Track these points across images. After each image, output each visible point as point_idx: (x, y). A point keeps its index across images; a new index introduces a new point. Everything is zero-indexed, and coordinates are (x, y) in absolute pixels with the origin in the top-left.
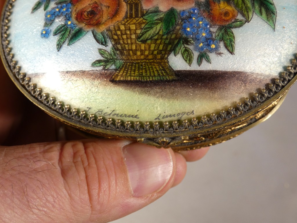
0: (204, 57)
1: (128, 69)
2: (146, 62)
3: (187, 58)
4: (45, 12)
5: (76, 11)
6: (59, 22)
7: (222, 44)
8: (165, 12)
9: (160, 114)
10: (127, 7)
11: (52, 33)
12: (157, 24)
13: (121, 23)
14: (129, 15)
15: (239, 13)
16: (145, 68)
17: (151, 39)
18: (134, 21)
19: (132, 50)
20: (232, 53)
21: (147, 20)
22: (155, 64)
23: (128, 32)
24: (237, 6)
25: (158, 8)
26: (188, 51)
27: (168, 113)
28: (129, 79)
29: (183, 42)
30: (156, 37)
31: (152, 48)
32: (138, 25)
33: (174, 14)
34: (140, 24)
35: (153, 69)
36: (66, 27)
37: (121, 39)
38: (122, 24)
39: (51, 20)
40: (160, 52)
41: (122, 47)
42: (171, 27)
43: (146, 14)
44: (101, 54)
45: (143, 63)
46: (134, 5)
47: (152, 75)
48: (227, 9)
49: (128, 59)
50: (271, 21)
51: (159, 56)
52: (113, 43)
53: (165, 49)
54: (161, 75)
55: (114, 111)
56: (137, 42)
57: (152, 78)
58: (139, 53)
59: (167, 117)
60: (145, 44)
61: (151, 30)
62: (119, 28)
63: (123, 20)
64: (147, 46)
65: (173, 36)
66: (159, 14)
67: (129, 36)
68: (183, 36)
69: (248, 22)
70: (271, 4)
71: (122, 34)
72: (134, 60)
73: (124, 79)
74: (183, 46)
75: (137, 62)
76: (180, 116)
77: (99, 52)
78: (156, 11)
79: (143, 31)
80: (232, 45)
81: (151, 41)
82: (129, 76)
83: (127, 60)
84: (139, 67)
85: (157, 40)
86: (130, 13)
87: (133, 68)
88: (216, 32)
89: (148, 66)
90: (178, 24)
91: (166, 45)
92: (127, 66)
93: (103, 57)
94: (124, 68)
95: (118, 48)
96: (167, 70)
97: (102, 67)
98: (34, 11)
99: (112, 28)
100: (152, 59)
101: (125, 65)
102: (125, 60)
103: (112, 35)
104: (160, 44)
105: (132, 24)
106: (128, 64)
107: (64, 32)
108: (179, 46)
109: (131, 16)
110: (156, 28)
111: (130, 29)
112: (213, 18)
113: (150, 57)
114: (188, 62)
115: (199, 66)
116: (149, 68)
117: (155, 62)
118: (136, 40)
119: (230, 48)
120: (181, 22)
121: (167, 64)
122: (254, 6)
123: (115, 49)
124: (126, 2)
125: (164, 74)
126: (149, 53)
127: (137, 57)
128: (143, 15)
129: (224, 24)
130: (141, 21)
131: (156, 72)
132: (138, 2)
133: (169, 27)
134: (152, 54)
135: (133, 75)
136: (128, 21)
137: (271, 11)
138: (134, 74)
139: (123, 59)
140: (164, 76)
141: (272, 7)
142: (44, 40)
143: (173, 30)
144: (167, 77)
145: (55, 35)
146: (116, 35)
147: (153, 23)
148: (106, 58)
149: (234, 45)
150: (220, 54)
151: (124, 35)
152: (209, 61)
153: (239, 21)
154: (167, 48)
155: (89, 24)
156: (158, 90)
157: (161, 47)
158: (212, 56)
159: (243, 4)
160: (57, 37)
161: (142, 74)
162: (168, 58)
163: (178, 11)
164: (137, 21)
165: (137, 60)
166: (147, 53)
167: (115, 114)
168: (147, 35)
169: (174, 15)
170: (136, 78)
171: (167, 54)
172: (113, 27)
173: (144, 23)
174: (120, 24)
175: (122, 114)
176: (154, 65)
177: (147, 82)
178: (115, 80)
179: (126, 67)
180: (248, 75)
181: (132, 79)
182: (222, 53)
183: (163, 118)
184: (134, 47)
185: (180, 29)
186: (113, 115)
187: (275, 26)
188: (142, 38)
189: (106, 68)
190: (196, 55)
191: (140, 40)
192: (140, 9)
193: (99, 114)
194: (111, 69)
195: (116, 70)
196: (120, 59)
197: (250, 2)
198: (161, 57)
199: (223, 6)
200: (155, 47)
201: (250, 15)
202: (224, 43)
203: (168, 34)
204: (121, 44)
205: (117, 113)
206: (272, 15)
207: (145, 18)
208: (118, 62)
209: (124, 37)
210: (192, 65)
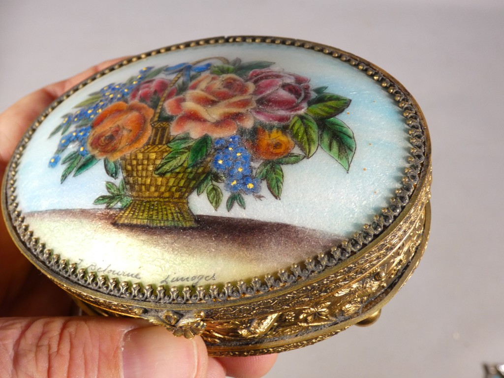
0: (237, 199)
1: (136, 209)
2: (159, 201)
3: (213, 199)
4: (62, 136)
5: (93, 135)
6: (72, 148)
7: (264, 185)
8: (196, 139)
9: (169, 276)
10: (152, 131)
11: (61, 162)
12: (183, 153)
13: (140, 151)
14: (151, 141)
15: (296, 146)
16: (156, 208)
17: (171, 171)
18: (156, 149)
19: (145, 184)
20: (277, 197)
21: (171, 148)
22: (171, 205)
23: (146, 162)
24: (295, 136)
25: (189, 134)
26: (216, 190)
27: (179, 275)
28: (135, 222)
29: (211, 177)
30: (177, 170)
31: (171, 184)
32: (159, 153)
34: (163, 152)
35: (166, 211)
36: (77, 154)
37: (135, 170)
38: (141, 153)
39: (64, 146)
40: (179, 189)
41: (134, 181)
42: (199, 158)
43: (173, 140)
44: (108, 188)
45: (156, 203)
46: (160, 130)
47: (165, 218)
48: (279, 140)
50: (344, 159)
51: (177, 195)
52: (125, 175)
53: (186, 186)
54: (176, 219)
55: (110, 265)
56: (154, 175)
57: (164, 223)
58: (153, 189)
59: (177, 280)
60: (163, 178)
61: (174, 160)
62: (136, 156)
63: (143, 147)
64: (165, 181)
65: (200, 170)
66: (188, 141)
67: (145, 167)
68: (213, 170)
69: (308, 158)
70: (350, 137)
71: (138, 164)
72: (145, 198)
73: (129, 222)
74: (210, 183)
75: (148, 200)
76: (196, 281)
77: (107, 186)
78: (186, 138)
79: (164, 161)
80: (278, 186)
81: (171, 175)
82: (135, 218)
83: (137, 197)
84: (149, 207)
85: (178, 173)
86: (153, 139)
87: (142, 208)
88: (258, 168)
89: (161, 206)
90: (209, 154)
91: (188, 180)
92: (136, 205)
93: (109, 192)
94: (130, 208)
95: (129, 182)
96: (185, 214)
97: (105, 205)
98: (51, 136)
100: (167, 198)
101: (133, 203)
102: (134, 197)
103: (126, 165)
104: (182, 178)
105: (153, 152)
106: (137, 202)
107: (74, 160)
108: (205, 183)
109: (154, 143)
110: (181, 158)
111: (148, 159)
112: (256, 150)
113: (167, 195)
114: (214, 204)
115: (229, 211)
116: (162, 209)
117: (170, 202)
118: (152, 172)
119: (276, 191)
120: (214, 152)
121: (186, 206)
122: (321, 138)
123: (125, 182)
124: (152, 126)
125: (181, 219)
126: (165, 190)
127: (149, 194)
128: (168, 142)
129: (270, 158)
130: (164, 149)
131: (170, 216)
132: (167, 126)
133: (197, 157)
134: (169, 191)
135: (141, 217)
136: (148, 148)
137: (347, 146)
139: (132, 196)
141: (349, 140)
142: (50, 169)
143: (202, 163)
144: (184, 224)
145: (63, 164)
146: (131, 165)
147: (177, 152)
148: (112, 193)
149: (281, 186)
150: (260, 197)
151: (140, 165)
152: (243, 205)
153: (293, 156)
154: (189, 185)
155: (103, 151)
156: (170, 241)
157: (182, 184)
158: (249, 199)
159: (305, 135)
160: (65, 167)
161: (152, 217)
162: (189, 197)
163: (213, 138)
164: (159, 148)
165: (149, 197)
166: (163, 189)
167: (111, 271)
168: (166, 167)
169: (207, 143)
170: (143, 222)
171: (187, 192)
172: (129, 155)
173: (166, 151)
174: (138, 151)
175: (119, 272)
176: (169, 206)
177: (156, 228)
178: (117, 223)
179: (134, 206)
180: (298, 231)
181: (139, 223)
182: (263, 197)
183: (172, 281)
184: (148, 181)
185: (210, 161)
186: (108, 272)
187: (349, 166)
188: (160, 171)
189: (110, 207)
190: (226, 195)
191: (157, 173)
192: (166, 135)
193: (92, 269)
194: (115, 208)
195: (121, 209)
196: (128, 196)
197: (317, 132)
198: (180, 195)
199: (277, 136)
200: (174, 183)
201: (313, 149)
202: (267, 183)
203: (193, 166)
204: (134, 177)
205: (113, 270)
206: (348, 151)
207: (170, 146)
208: (125, 199)
209: (140, 168)
210: (219, 209)
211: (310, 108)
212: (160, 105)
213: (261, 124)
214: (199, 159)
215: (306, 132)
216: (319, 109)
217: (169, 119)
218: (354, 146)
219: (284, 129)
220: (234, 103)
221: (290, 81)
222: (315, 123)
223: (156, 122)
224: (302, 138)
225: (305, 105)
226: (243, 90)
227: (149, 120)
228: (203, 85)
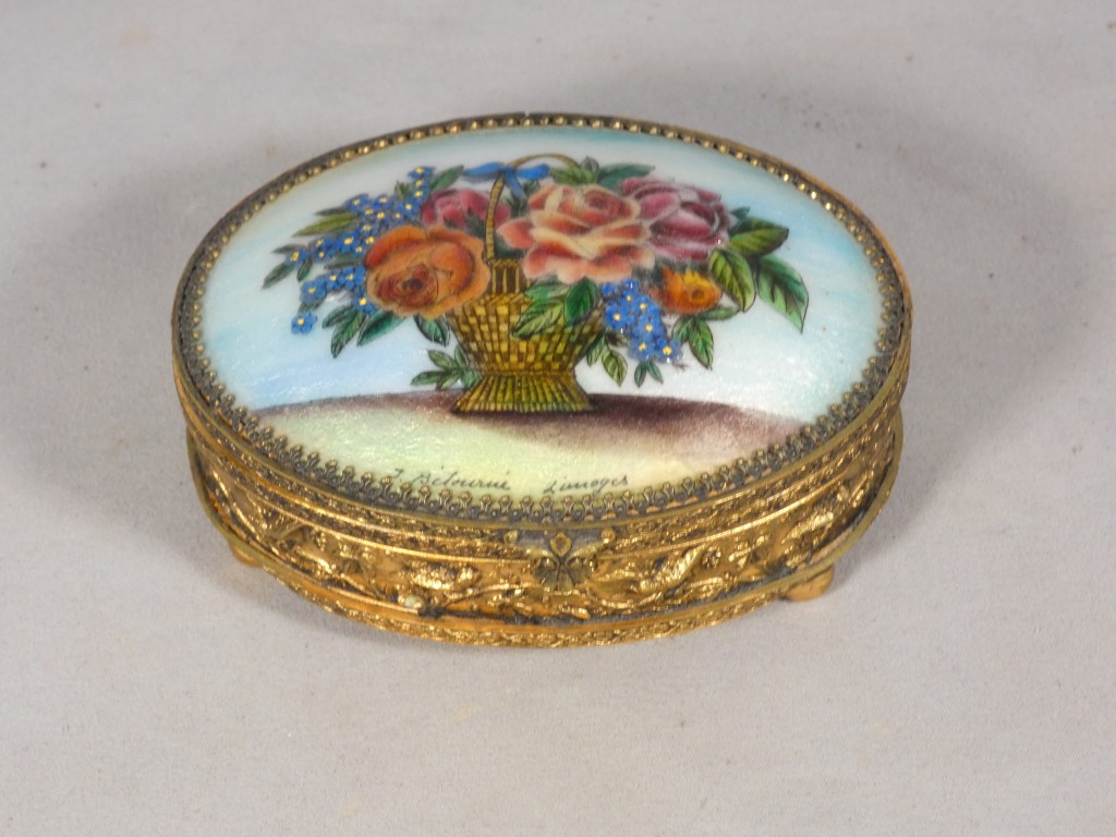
0: (649, 370)
1: (490, 389)
2: (529, 376)
3: (613, 371)
4: (302, 283)
5: (376, 279)
7: (686, 348)
8: (570, 285)
9: (555, 482)
10: (492, 274)
11: (320, 323)
12: (553, 305)
13: (479, 303)
14: (494, 288)
15: (724, 295)
16: (526, 386)
17: (541, 331)
18: (506, 299)
19: (500, 352)
20: (707, 365)
21: (532, 298)
22: (548, 380)
23: (493, 320)
24: (720, 280)
25: (556, 277)
26: (616, 358)
27: (572, 479)
28: (492, 408)
29: (606, 339)
30: (550, 330)
31: (543, 348)
32: (513, 306)
33: (588, 289)
34: (518, 305)
35: (542, 389)
36: (353, 310)
37: (478, 331)
38: (481, 305)
39: (317, 298)
40: (557, 358)
41: (478, 347)
43: (532, 285)
44: (434, 361)
45: (523, 378)
46: (505, 271)
47: (541, 398)
48: (698, 285)
49: (492, 370)
50: (794, 313)
51: (556, 366)
52: (461, 339)
53: (569, 353)
54: (560, 400)
55: (456, 473)
56: (512, 338)
57: (541, 406)
58: (514, 358)
59: (569, 487)
60: (528, 342)
61: (541, 316)
62: (473, 310)
63: (483, 296)
64: (532, 347)
65: (586, 330)
66: (558, 287)
67: (494, 327)
68: (607, 329)
69: (744, 312)
70: (796, 282)
71: (480, 323)
72: (505, 371)
73: (482, 408)
74: (605, 348)
75: (510, 374)
76: (598, 487)
77: (430, 357)
78: (553, 283)
79: (524, 318)
80: (706, 351)
81: (541, 337)
82: (492, 401)
83: (489, 371)
84: (514, 385)
85: (551, 335)
86: (497, 285)
87: (502, 387)
88: (675, 325)
89: (533, 382)
90: (596, 307)
91: (571, 345)
92: (489, 382)
93: (437, 365)
94: (481, 387)
95: (470, 349)
96: (573, 393)
97: (434, 384)
98: (270, 283)
99: (459, 312)
100: (540, 370)
101: (485, 380)
102: (484, 371)
103: (458, 325)
104: (560, 341)
105: (502, 305)
106: (492, 378)
107: (350, 320)
108: (598, 347)
109: (499, 291)
110: (552, 313)
111: (496, 315)
112: (668, 299)
113: (538, 366)
114: (615, 377)
115: (639, 387)
116: (535, 387)
117: (548, 376)
118: (508, 334)
119: (704, 356)
120: (603, 303)
121: (573, 381)
122: (758, 284)
123: (465, 351)
124: (488, 265)
125: (567, 399)
126: (535, 359)
127: (510, 366)
128: (524, 289)
129: (691, 311)
130: (520, 299)
131: (549, 398)
132: (515, 265)
133: (577, 310)
134: (543, 360)
135: (502, 400)
136: (492, 299)
137: (797, 296)
138: (503, 398)
139: (480, 370)
140: (565, 402)
141: (799, 289)
142: (299, 338)
143: (587, 318)
144: (573, 406)
145: (326, 327)
146: (467, 324)
147: (545, 304)
148: (444, 367)
149: (712, 351)
150: (682, 367)
151: (484, 324)
152: (658, 378)
153: (723, 309)
154: (572, 351)
155: (408, 304)
156: (555, 432)
157: (561, 348)
159: (734, 279)
161: (520, 399)
162: (576, 368)
163: (597, 284)
164: (511, 299)
165: (511, 371)
166: (531, 358)
167: (458, 481)
168: (530, 327)
169: (590, 291)
170: (507, 406)
171: (572, 361)
172: (460, 309)
173: (525, 303)
174: (475, 304)
175: (474, 481)
176: (545, 382)
177: (530, 414)
178: (462, 409)
179: (487, 383)
180: (741, 414)
181: (499, 409)
182: (687, 366)
183: (561, 489)
184: (504, 348)
185: (600, 316)
186: (453, 484)
187: (803, 324)
188: (521, 331)
189: (443, 387)
190: (631, 366)
191: (517, 334)
192: (517, 278)
193: (422, 482)
194: (453, 389)
195: (465, 390)
196: (475, 370)
197: (750, 275)
198: (560, 367)
199: (691, 279)
200: (548, 348)
201: (749, 300)
202: (691, 346)
203: (575, 324)
204: (478, 341)
205: (461, 479)
206: (799, 303)
207: (529, 295)
208: (469, 374)
209: (485, 328)
210: (624, 384)
211: (733, 239)
212: (490, 233)
213: (666, 262)
214: (582, 313)
215: (735, 274)
216: (748, 240)
217: (516, 255)
218: (805, 295)
219: (703, 271)
220: (617, 230)
221: (692, 197)
222: (745, 262)
223: (492, 258)
224: (732, 284)
225: (724, 234)
226: (623, 211)
227: (478, 257)
228: (553, 201)
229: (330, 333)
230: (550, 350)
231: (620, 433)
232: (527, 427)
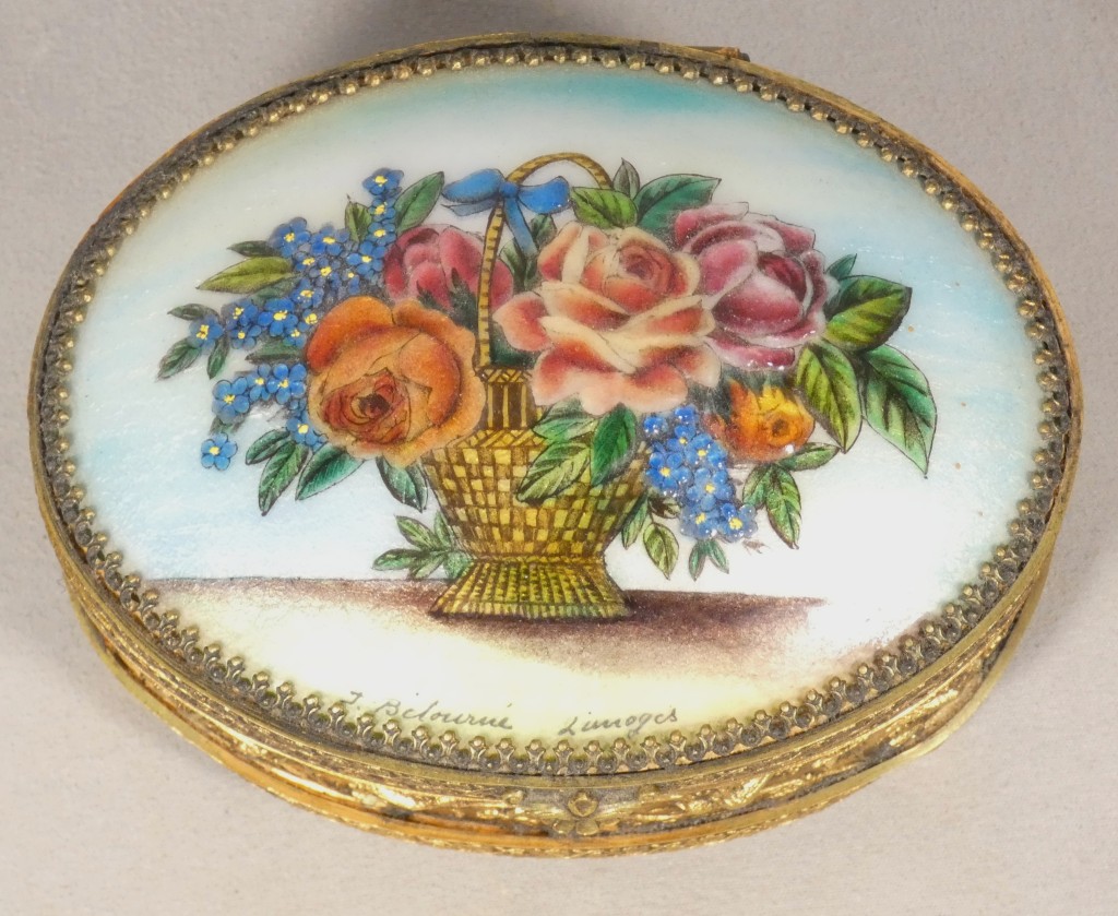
0: (709, 553)
1: (486, 581)
2: (540, 563)
3: (659, 556)
4: (214, 381)
5: (322, 390)
6: (262, 422)
7: (762, 517)
8: (599, 417)
9: (576, 719)
10: (487, 394)
11: (240, 457)
12: (577, 450)
13: (469, 443)
14: (490, 419)
15: (817, 425)
16: (535, 578)
17: (557, 493)
18: (508, 439)
19: (498, 525)
20: (790, 544)
21: (545, 438)
22: (568, 571)
23: (488, 472)
24: (811, 401)
25: (578, 402)
26: (663, 535)
27: (599, 715)
28: (488, 610)
29: (649, 507)
30: (569, 492)
31: (559, 523)
32: (518, 451)
33: (624, 423)
34: (525, 448)
35: (558, 584)
36: (289, 439)
37: (468, 490)
38: (472, 448)
39: (237, 413)
40: (581, 536)
41: (468, 516)
42: (615, 463)
43: (544, 417)
44: (405, 533)
45: (532, 566)
46: (506, 390)
47: (557, 598)
48: (782, 413)
49: (487, 552)
50: (916, 446)
51: (578, 548)
52: (444, 501)
53: (596, 528)
54: (583, 601)
55: (436, 703)
56: (516, 503)
57: (557, 609)
58: (518, 535)
59: (596, 726)
60: (539, 510)
61: (558, 469)
62: (461, 456)
63: (475, 434)
64: (544, 517)
65: (622, 490)
66: (581, 421)
67: (490, 483)
68: (651, 490)
69: (845, 452)
70: (922, 391)
71: (470, 477)
72: (505, 555)
73: (474, 610)
74: (648, 520)
75: (513, 560)
76: (636, 724)
77: (400, 527)
78: (573, 413)
79: (533, 470)
80: (791, 520)
81: (557, 502)
82: (488, 601)
83: (483, 554)
84: (518, 576)
85: (573, 498)
86: (495, 415)
87: (502, 579)
88: (747, 481)
89: (545, 573)
90: (636, 454)
91: (599, 515)
92: (484, 571)
93: (410, 541)
94: (472, 578)
95: (457, 517)
96: (601, 587)
97: (406, 570)
98: (169, 373)
99: (440, 456)
100: (556, 555)
101: (477, 568)
102: (477, 554)
103: (440, 478)
104: (584, 510)
105: (502, 448)
106: (487, 566)
107: (285, 456)
108: (638, 518)
109: (498, 425)
110: (573, 464)
111: (493, 464)
112: (738, 440)
113: (553, 548)
114: (662, 563)
115: (695, 580)
116: (548, 580)
117: (566, 564)
118: (511, 497)
119: (786, 526)
120: (646, 449)
121: (602, 572)
122: (865, 401)
123: (449, 520)
124: (482, 379)
125: (593, 599)
126: (549, 538)
127: (513, 547)
128: (533, 423)
129: (769, 457)
130: (528, 440)
131: (568, 594)
132: (521, 380)
133: (609, 459)
134: (559, 539)
135: (501, 598)
136: (487, 437)
137: (920, 416)
138: (504, 595)
139: (472, 552)
140: (591, 604)
141: (924, 401)
142: (211, 474)
143: (623, 473)
144: (601, 610)
145: (251, 463)
146: (452, 476)
147: (562, 449)
148: (420, 545)
149: (799, 520)
150: (755, 545)
151: (476, 478)
152: (721, 564)
153: (815, 450)
154: (601, 525)
155: (368, 439)
156: (575, 648)
157: (585, 521)
158: (733, 551)
159: (832, 397)
161: (527, 598)
162: (607, 552)
163: (638, 415)
164: (516, 438)
165: (515, 554)
166: (543, 536)
167: (439, 714)
168: (544, 484)
169: (626, 428)
170: (509, 608)
171: (601, 541)
172: (442, 452)
173: (535, 447)
174: (464, 445)
175: (461, 716)
176: (563, 572)
177: (540, 620)
178: (445, 610)
179: (480, 573)
181: (497, 612)
182: (763, 545)
183: (584, 729)
184: (505, 517)
185: (641, 469)
186: (432, 718)
187: (928, 462)
188: (529, 492)
189: (418, 576)
190: (685, 546)
191: (523, 497)
192: (524, 404)
193: (388, 713)
194: (433, 580)
195: (450, 581)
196: (463, 551)
197: (854, 387)
198: (585, 550)
199: (771, 402)
200: (567, 519)
201: (853, 427)
202: (769, 513)
203: (605, 482)
204: (468, 506)
205: (444, 712)
206: (922, 427)
207: (541, 433)
208: (455, 558)
209: (477, 484)
210: (674, 575)
211: (833, 324)
212: (484, 320)
213: (737, 374)
214: (615, 465)
215: (833, 389)
216: (853, 323)
217: (521, 361)
218: (932, 412)
219: (787, 385)
220: (666, 319)
221: (773, 244)
222: (848, 365)
223: (487, 367)
224: (828, 406)
225: (819, 317)
226: (675, 284)
227: (468, 363)
228: (574, 263)
229: (258, 472)
230: (570, 524)
231: (666, 649)
232: (537, 640)
